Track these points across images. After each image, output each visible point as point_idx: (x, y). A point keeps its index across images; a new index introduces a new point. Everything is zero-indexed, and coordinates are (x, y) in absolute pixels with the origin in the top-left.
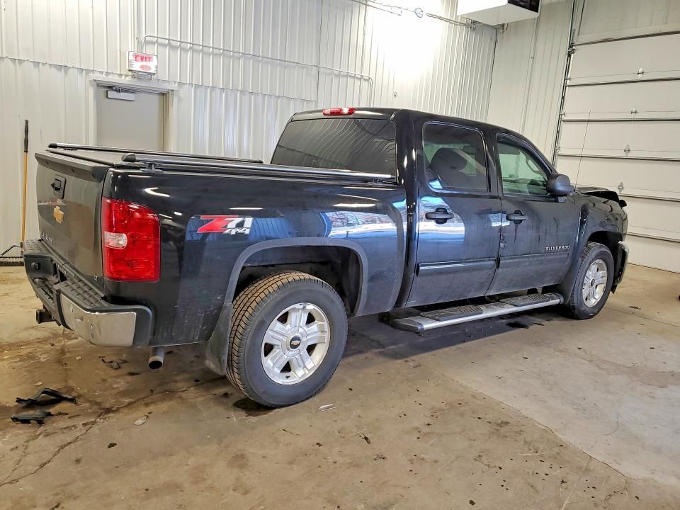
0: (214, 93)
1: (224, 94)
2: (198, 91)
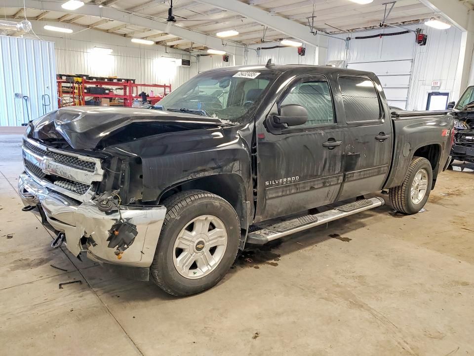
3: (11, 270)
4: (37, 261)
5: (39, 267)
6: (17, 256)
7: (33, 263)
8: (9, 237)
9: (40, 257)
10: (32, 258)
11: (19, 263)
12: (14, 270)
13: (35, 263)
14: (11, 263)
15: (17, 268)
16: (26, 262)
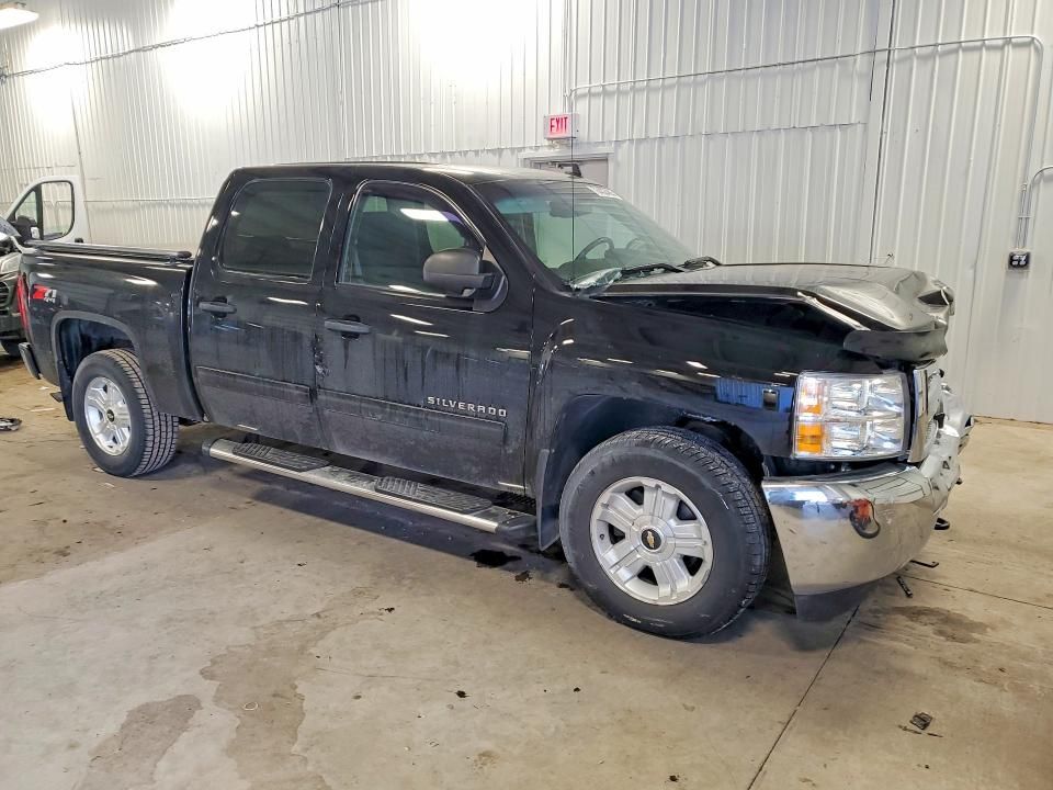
0: (664, 148)
1: (679, 145)
2: (642, 147)
3: (987, 626)
4: (924, 619)
5: (933, 607)
6: (952, 650)
7: (934, 619)
8: (923, 722)
9: (910, 623)
10: (928, 630)
11: (960, 633)
12: (981, 623)
13: (932, 617)
14: (977, 641)
15: (974, 626)
16: (948, 629)
